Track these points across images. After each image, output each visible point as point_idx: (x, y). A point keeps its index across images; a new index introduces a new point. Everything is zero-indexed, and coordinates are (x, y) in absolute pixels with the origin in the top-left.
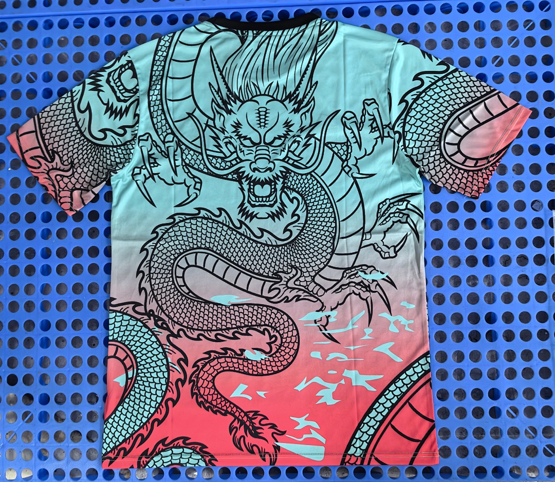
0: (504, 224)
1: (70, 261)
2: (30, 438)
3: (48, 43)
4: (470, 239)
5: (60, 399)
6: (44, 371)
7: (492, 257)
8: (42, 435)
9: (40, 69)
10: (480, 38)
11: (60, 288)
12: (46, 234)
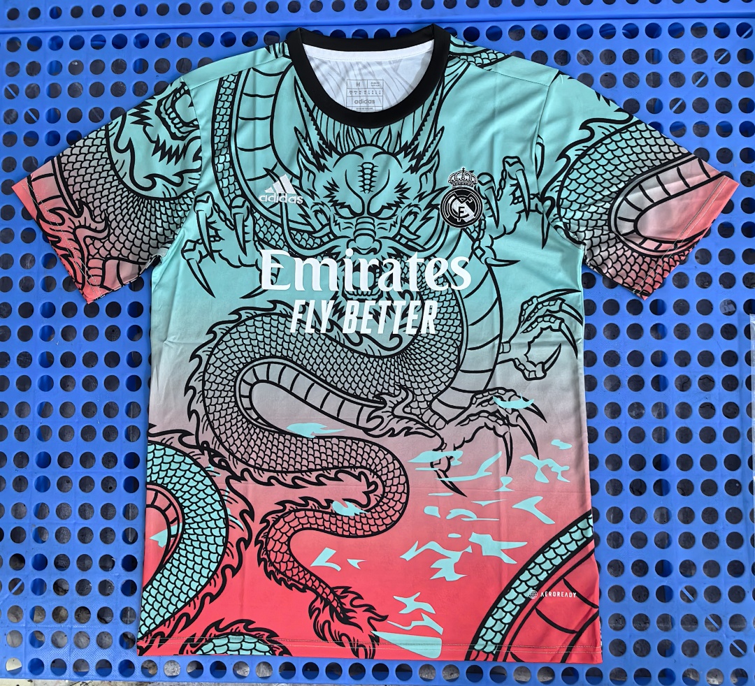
0: (682, 332)
1: (79, 372)
2: (19, 616)
3: (55, 68)
4: (634, 352)
5: (61, 563)
6: (40, 523)
7: (664, 377)
8: (36, 611)
9: (44, 104)
10: (654, 73)
11: (65, 409)
12: (47, 334)
